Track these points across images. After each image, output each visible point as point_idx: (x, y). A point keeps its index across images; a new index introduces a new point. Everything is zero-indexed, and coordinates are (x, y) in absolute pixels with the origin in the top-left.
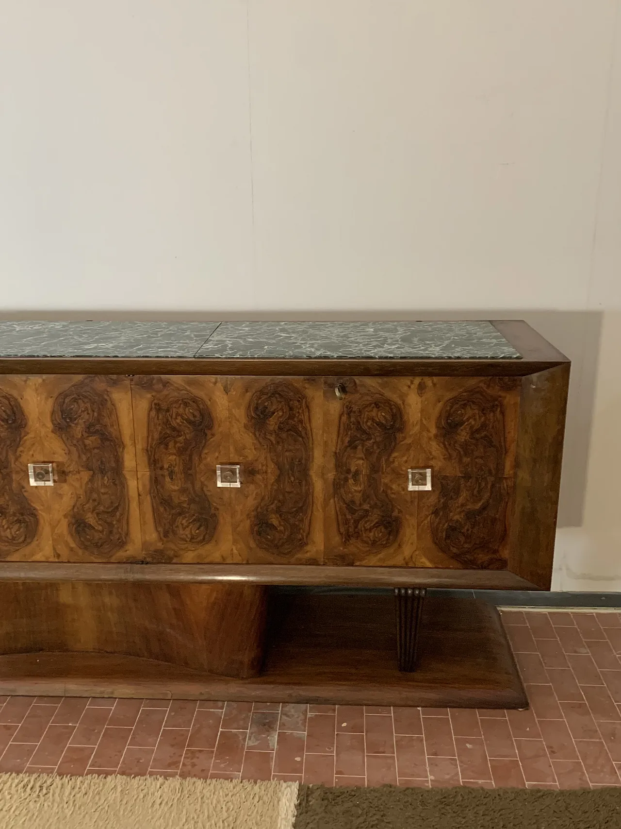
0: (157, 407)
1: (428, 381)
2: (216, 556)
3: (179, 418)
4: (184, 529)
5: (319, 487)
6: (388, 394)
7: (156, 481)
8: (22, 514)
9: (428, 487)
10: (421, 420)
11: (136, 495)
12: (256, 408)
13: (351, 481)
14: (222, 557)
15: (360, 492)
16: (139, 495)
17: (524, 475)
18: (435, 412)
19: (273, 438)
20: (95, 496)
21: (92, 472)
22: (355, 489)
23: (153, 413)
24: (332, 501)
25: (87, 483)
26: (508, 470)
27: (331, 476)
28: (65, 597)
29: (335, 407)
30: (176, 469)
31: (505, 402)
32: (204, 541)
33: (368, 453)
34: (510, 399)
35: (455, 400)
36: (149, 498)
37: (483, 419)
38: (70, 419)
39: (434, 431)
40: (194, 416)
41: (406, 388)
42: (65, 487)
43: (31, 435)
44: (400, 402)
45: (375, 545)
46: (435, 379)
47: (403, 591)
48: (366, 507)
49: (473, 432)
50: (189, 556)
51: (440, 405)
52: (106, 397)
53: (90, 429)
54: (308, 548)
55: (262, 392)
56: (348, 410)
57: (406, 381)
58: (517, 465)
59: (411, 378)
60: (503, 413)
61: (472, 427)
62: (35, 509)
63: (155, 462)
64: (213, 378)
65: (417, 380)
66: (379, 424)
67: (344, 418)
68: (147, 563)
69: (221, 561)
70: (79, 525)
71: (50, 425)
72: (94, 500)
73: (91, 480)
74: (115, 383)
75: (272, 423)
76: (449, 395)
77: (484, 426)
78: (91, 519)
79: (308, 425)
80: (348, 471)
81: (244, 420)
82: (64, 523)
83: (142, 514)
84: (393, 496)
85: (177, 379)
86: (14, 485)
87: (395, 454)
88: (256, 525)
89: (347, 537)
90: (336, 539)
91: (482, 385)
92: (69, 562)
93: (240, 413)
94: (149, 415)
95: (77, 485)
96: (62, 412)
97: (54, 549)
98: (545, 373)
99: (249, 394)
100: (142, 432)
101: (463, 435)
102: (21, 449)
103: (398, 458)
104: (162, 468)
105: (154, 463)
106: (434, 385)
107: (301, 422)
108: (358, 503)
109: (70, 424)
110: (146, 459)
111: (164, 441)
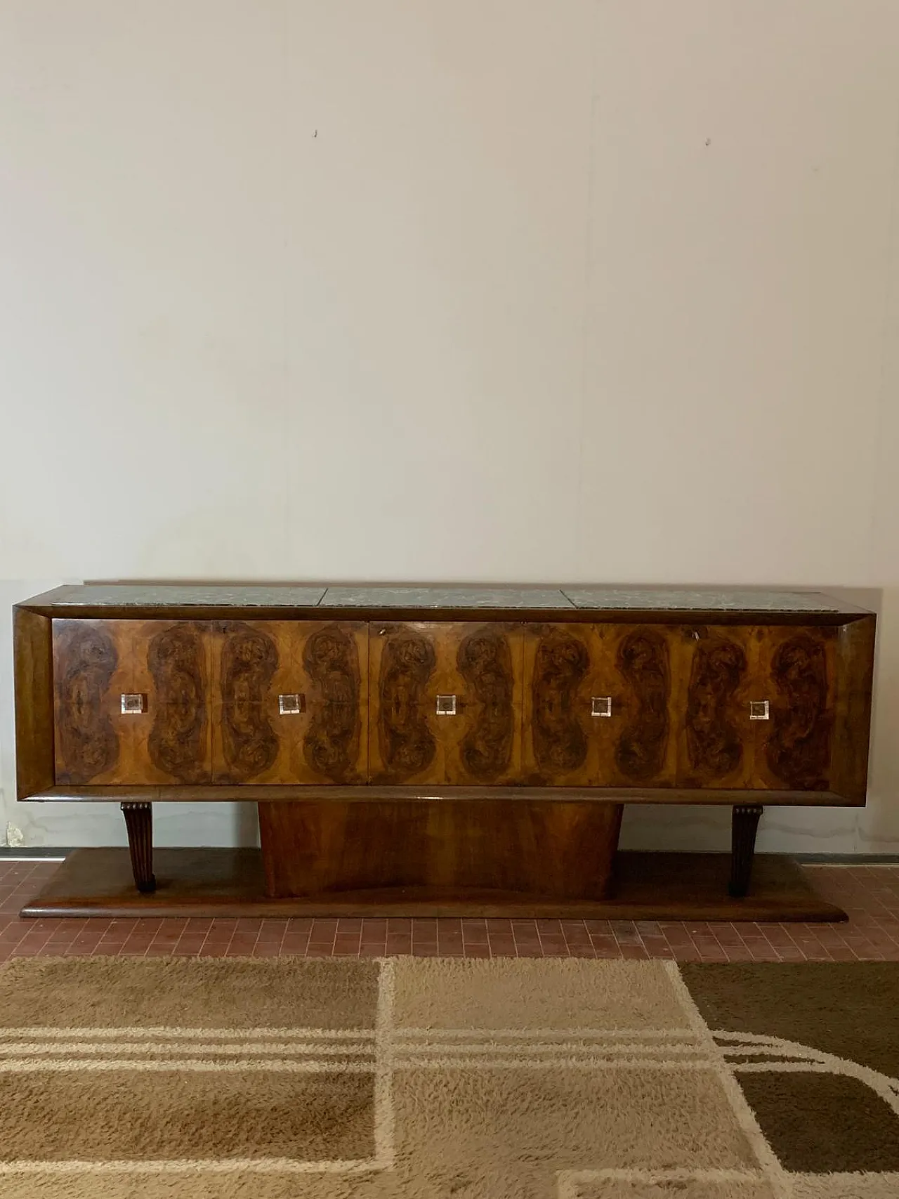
0: (543, 649)
1: (765, 629)
2: (584, 781)
3: (561, 658)
4: (559, 755)
5: (675, 717)
6: (733, 639)
7: (538, 712)
8: (422, 742)
9: (767, 717)
10: (760, 661)
11: (520, 727)
12: (625, 651)
13: (701, 714)
14: (590, 781)
15: (707, 723)
16: (523, 725)
17: (841, 708)
18: (770, 655)
19: (637, 676)
20: (486, 725)
21: (484, 705)
22: (704, 719)
23: (540, 655)
24: (685, 731)
25: (480, 715)
26: (829, 704)
27: (684, 709)
28: (432, 830)
29: (690, 649)
30: (556, 702)
31: (826, 647)
32: (575, 766)
33: (716, 689)
34: (828, 645)
35: (786, 646)
36: (530, 727)
37: (808, 660)
38: (472, 658)
39: (769, 670)
40: (574, 657)
41: (748, 635)
42: (462, 717)
43: (438, 673)
44: (743, 647)
45: (719, 771)
46: (772, 628)
47: (743, 810)
48: (713, 736)
49: (801, 672)
50: (561, 780)
51: (774, 649)
52: (503, 640)
53: (487, 669)
54: (663, 772)
55: (630, 638)
56: (701, 652)
57: (749, 628)
58: (836, 698)
59: (751, 626)
60: (824, 655)
61: (800, 667)
62: (433, 737)
63: (538, 695)
64: (591, 626)
65: (757, 628)
66: (726, 664)
67: (697, 659)
68: (525, 786)
69: (588, 785)
70: (469, 752)
71: (455, 664)
72: (485, 729)
73: (484, 711)
74: (512, 629)
75: (638, 664)
76: (782, 641)
77: (809, 667)
78: (480, 746)
79: (667, 665)
80: (699, 704)
81: (614, 661)
82: (457, 749)
83: (523, 743)
84: (735, 726)
85: (562, 626)
86: (419, 716)
87: (739, 690)
88: (620, 752)
89: (696, 764)
90: (687, 764)
91: (807, 632)
92: (457, 785)
93: (612, 655)
94: (536, 655)
95: (471, 715)
96: (467, 653)
97: (446, 773)
98: (857, 622)
99: (620, 639)
100: (530, 671)
101: (793, 674)
102: (428, 683)
103: (740, 693)
104: (544, 701)
105: (537, 697)
106: (770, 632)
107: (661, 662)
108: (706, 731)
109: (472, 663)
110: (531, 693)
111: (547, 677)
